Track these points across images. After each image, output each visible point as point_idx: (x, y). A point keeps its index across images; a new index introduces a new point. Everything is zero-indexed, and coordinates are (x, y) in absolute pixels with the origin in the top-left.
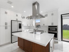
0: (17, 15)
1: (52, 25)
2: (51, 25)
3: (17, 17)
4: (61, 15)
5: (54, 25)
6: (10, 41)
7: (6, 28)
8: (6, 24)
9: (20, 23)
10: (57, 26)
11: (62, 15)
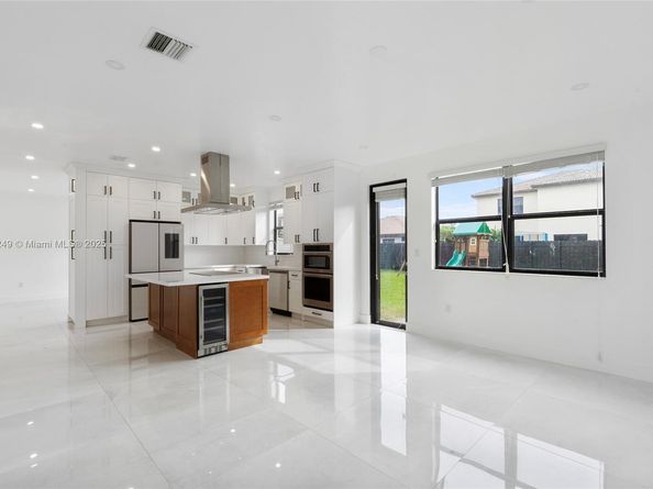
0: (157, 196)
1: (316, 243)
2: (310, 241)
3: (159, 202)
4: (371, 187)
5: (323, 241)
6: (123, 311)
7: (108, 254)
8: (108, 236)
9: (171, 230)
10: (328, 246)
11: (374, 190)
